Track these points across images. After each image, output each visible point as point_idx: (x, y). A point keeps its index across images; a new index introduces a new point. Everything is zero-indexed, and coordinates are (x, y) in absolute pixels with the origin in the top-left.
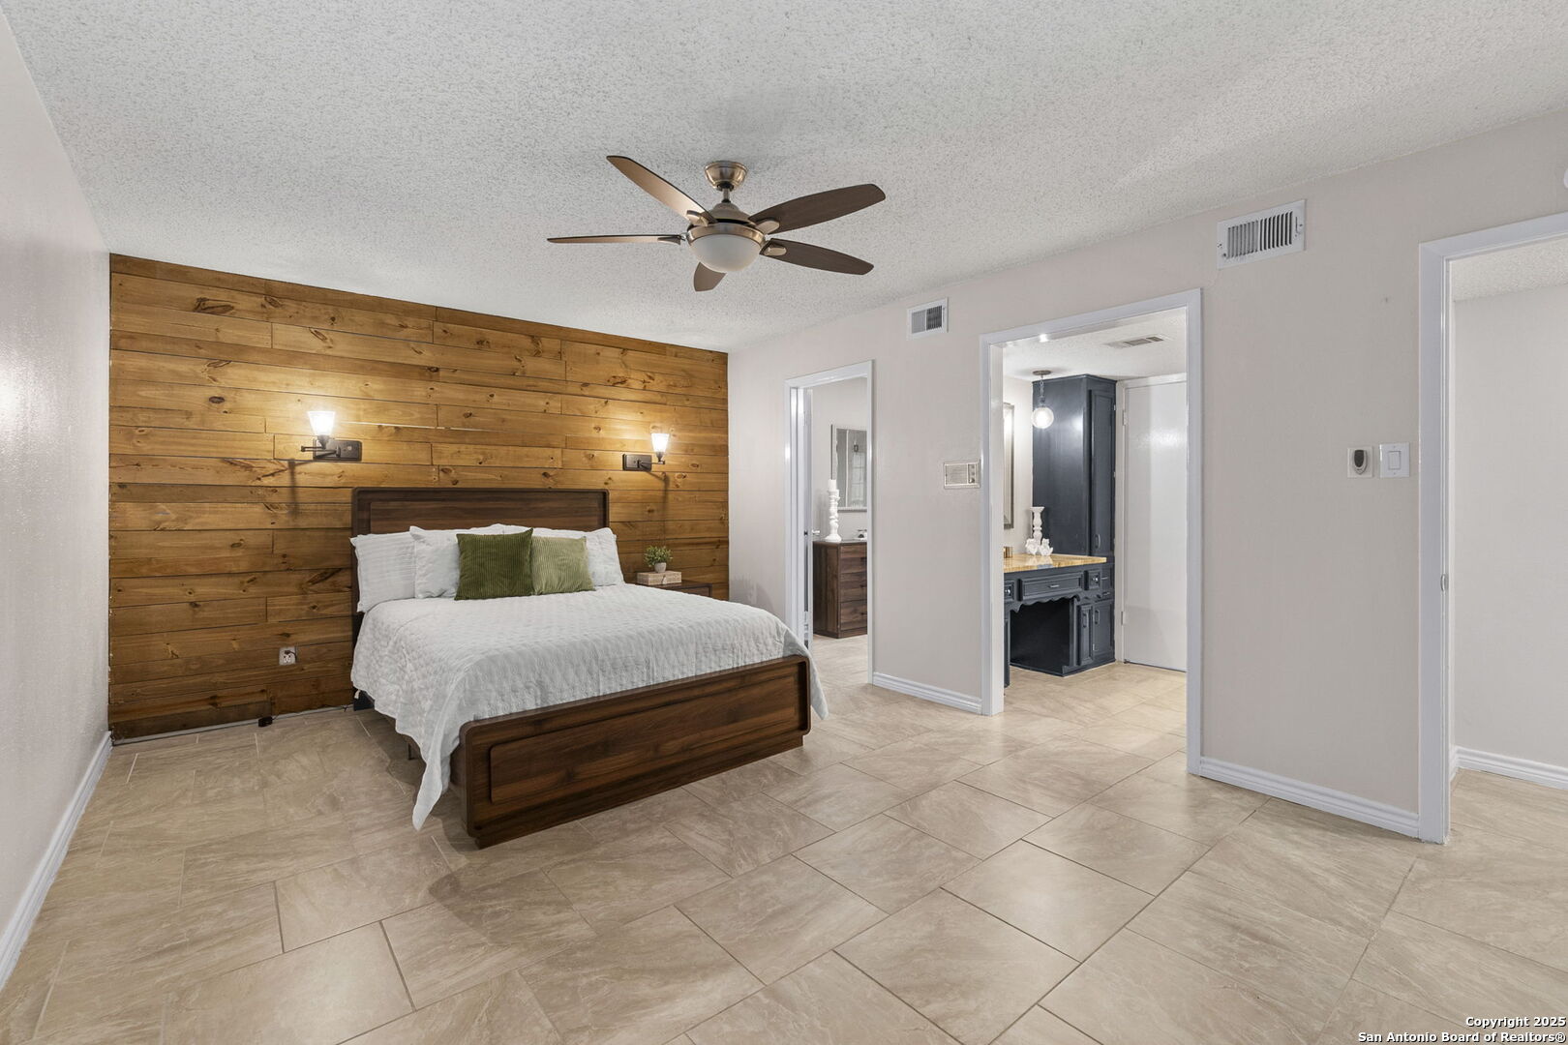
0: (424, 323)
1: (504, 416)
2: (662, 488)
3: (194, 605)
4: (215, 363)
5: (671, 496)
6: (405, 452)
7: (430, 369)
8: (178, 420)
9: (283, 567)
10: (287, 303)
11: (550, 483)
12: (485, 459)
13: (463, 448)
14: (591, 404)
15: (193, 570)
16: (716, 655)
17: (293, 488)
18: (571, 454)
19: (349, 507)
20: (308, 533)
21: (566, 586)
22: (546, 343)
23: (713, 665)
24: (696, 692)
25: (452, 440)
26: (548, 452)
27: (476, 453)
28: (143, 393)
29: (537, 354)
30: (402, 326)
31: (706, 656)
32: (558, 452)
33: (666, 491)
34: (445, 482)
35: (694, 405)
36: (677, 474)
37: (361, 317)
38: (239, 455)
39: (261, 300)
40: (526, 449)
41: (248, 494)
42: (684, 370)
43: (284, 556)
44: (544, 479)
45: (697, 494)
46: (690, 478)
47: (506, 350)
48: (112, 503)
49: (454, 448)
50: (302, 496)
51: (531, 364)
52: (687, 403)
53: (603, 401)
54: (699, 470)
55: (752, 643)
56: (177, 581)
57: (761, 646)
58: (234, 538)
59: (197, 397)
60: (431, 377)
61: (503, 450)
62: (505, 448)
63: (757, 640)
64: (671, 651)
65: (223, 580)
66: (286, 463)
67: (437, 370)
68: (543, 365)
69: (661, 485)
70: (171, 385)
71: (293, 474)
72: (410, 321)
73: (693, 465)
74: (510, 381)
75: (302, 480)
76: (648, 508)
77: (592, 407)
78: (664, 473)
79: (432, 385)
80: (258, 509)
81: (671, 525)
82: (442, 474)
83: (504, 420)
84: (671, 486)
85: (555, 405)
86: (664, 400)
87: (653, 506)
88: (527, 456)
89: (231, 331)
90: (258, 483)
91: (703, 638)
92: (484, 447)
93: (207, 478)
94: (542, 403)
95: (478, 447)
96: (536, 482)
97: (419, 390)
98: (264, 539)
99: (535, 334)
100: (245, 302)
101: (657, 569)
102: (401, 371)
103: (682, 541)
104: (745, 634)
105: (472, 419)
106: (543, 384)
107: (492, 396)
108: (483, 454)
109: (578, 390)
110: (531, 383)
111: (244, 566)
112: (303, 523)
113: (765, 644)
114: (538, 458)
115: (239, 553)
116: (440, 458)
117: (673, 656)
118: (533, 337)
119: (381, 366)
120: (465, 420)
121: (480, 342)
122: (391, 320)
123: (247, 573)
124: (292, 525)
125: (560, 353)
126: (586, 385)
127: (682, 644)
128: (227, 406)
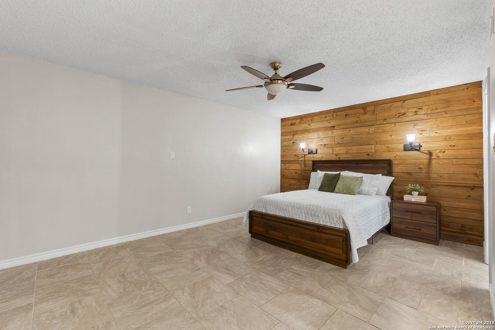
0: (331, 114)
1: (353, 137)
2: (428, 158)
3: (290, 184)
4: (293, 135)
5: (434, 162)
6: (326, 150)
7: (333, 127)
8: (288, 148)
9: (303, 178)
10: (304, 119)
11: (370, 158)
12: (348, 151)
13: (341, 148)
14: (387, 126)
15: (290, 177)
16: (311, 216)
17: (305, 161)
18: (378, 146)
19: (311, 165)
20: (307, 171)
21: (345, 192)
22: (368, 109)
23: (310, 220)
24: (300, 225)
25: (338, 146)
26: (369, 146)
27: (345, 149)
28: (284, 143)
29: (365, 113)
30: (326, 117)
31: (308, 216)
32: (373, 146)
33: (430, 159)
34: (336, 158)
35: (451, 115)
36: (438, 151)
37: (316, 118)
38: (296, 154)
39: (300, 120)
40: (361, 146)
41: (297, 162)
42: (442, 100)
43: (303, 176)
44: (368, 156)
45: (454, 161)
46: (447, 152)
47: (354, 115)
48: (281, 164)
49: (339, 148)
50: (307, 162)
51: (363, 118)
52: (446, 115)
53: (393, 125)
54: (455, 148)
55: (328, 218)
56: (288, 179)
57: (331, 220)
58: (295, 171)
59: (291, 142)
60: (333, 129)
61: (353, 148)
62: (354, 147)
63: (329, 217)
64: (296, 210)
65: (294, 180)
66: (303, 155)
67: (334, 127)
68: (368, 117)
69: (427, 156)
70: (288, 141)
71: (305, 157)
72: (328, 115)
73: (451, 146)
74: (356, 125)
75: (306, 159)
76: (419, 167)
77: (388, 128)
78: (428, 151)
79: (333, 131)
80: (299, 165)
81: (433, 175)
82: (336, 156)
83: (353, 138)
84: (434, 157)
85: (372, 129)
86: (429, 117)
87: (421, 166)
88: (361, 149)
89: (295, 128)
90: (299, 160)
91: (307, 209)
92: (347, 147)
93: (292, 159)
94: (367, 130)
95: (346, 147)
96: (365, 157)
97: (330, 133)
98: (300, 172)
99: (364, 107)
100: (298, 121)
101: (412, 194)
102: (326, 129)
103: (442, 184)
104: (324, 214)
105: (344, 139)
106: (367, 123)
107: (350, 131)
108: (347, 149)
109: (381, 122)
110: (363, 124)
111: (296, 177)
112: (306, 169)
113: (333, 220)
114: (366, 149)
115: (296, 175)
116: (335, 151)
117: (296, 211)
118: (363, 108)
119: (321, 129)
120: (342, 140)
121: (346, 115)
122: (323, 116)
123: (298, 179)
124: (304, 169)
125: (374, 111)
126: (385, 120)
127: (300, 209)
128: (295, 144)
